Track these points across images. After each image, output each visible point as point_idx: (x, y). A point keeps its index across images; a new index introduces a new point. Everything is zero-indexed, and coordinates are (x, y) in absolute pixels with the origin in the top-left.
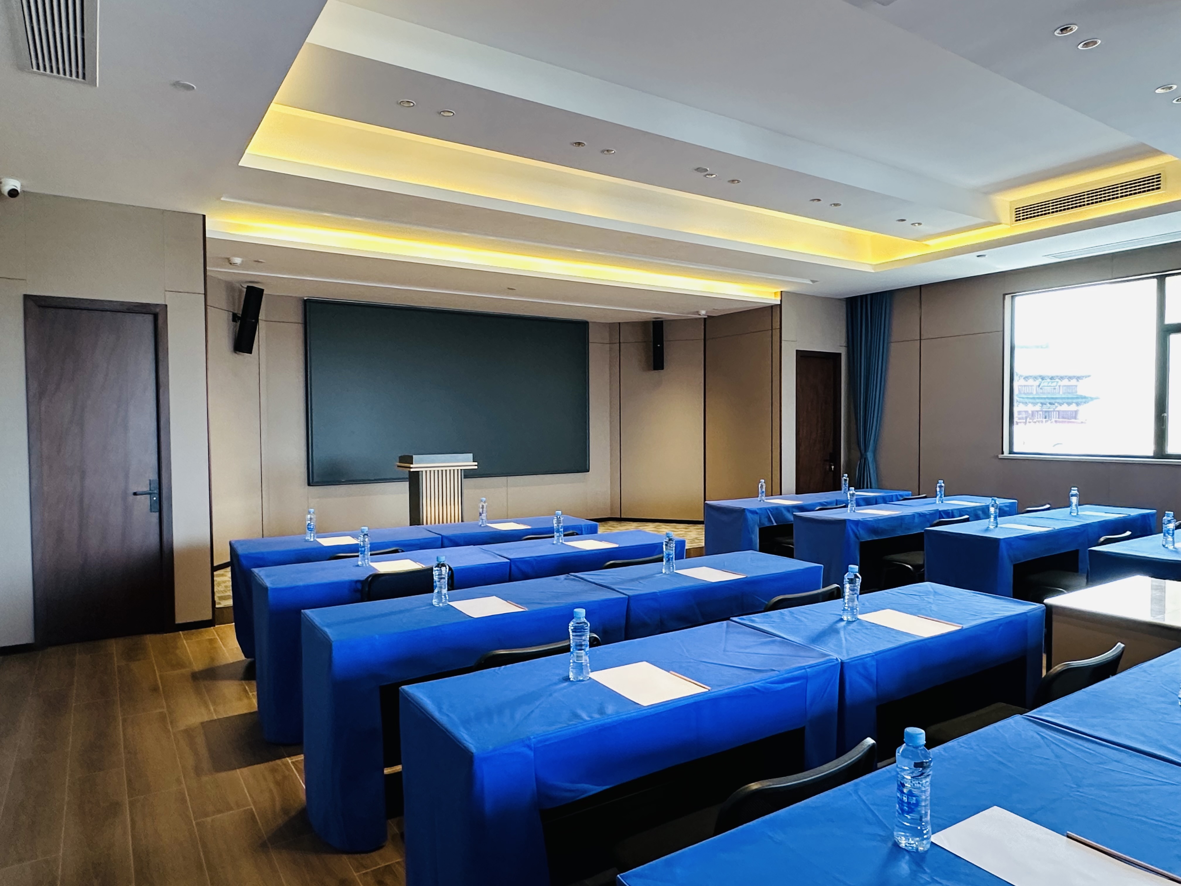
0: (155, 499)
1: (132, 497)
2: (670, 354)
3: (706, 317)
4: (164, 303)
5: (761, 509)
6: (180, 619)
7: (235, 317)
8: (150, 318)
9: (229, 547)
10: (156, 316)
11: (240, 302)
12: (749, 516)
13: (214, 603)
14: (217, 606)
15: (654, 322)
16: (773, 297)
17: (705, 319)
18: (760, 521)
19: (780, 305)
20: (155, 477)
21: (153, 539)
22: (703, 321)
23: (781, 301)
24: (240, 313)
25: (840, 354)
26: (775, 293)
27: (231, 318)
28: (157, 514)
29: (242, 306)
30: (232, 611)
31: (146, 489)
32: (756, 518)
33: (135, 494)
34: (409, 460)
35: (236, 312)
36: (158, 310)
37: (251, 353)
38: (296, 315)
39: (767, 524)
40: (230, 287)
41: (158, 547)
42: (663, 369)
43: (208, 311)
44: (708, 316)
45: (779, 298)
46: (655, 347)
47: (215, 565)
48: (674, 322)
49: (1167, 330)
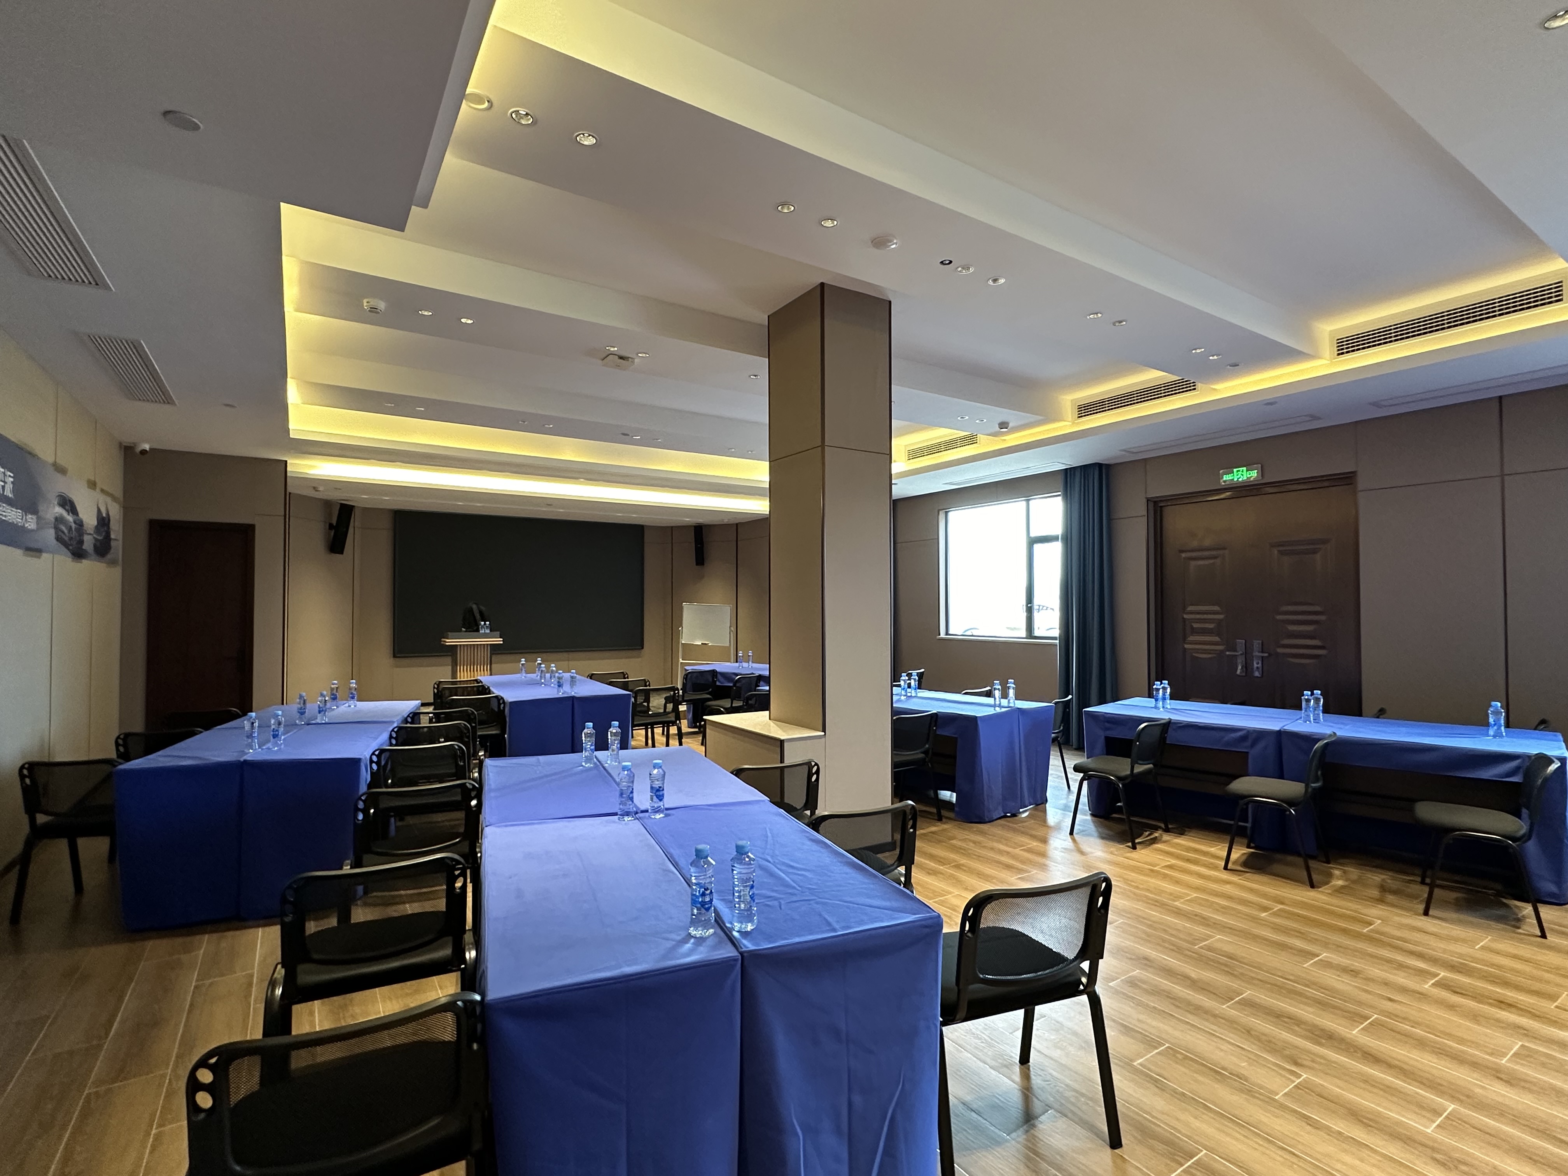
0: (240, 662)
1: (223, 661)
2: (710, 553)
3: (737, 523)
4: (250, 523)
7: (331, 526)
10: (246, 533)
11: (332, 514)
15: (695, 527)
22: (735, 525)
24: (333, 522)
27: (328, 527)
28: (241, 673)
29: (335, 517)
33: (226, 658)
36: (248, 528)
37: (342, 552)
38: (387, 524)
40: (327, 504)
46: (698, 547)
48: (712, 527)
49: (1033, 542)
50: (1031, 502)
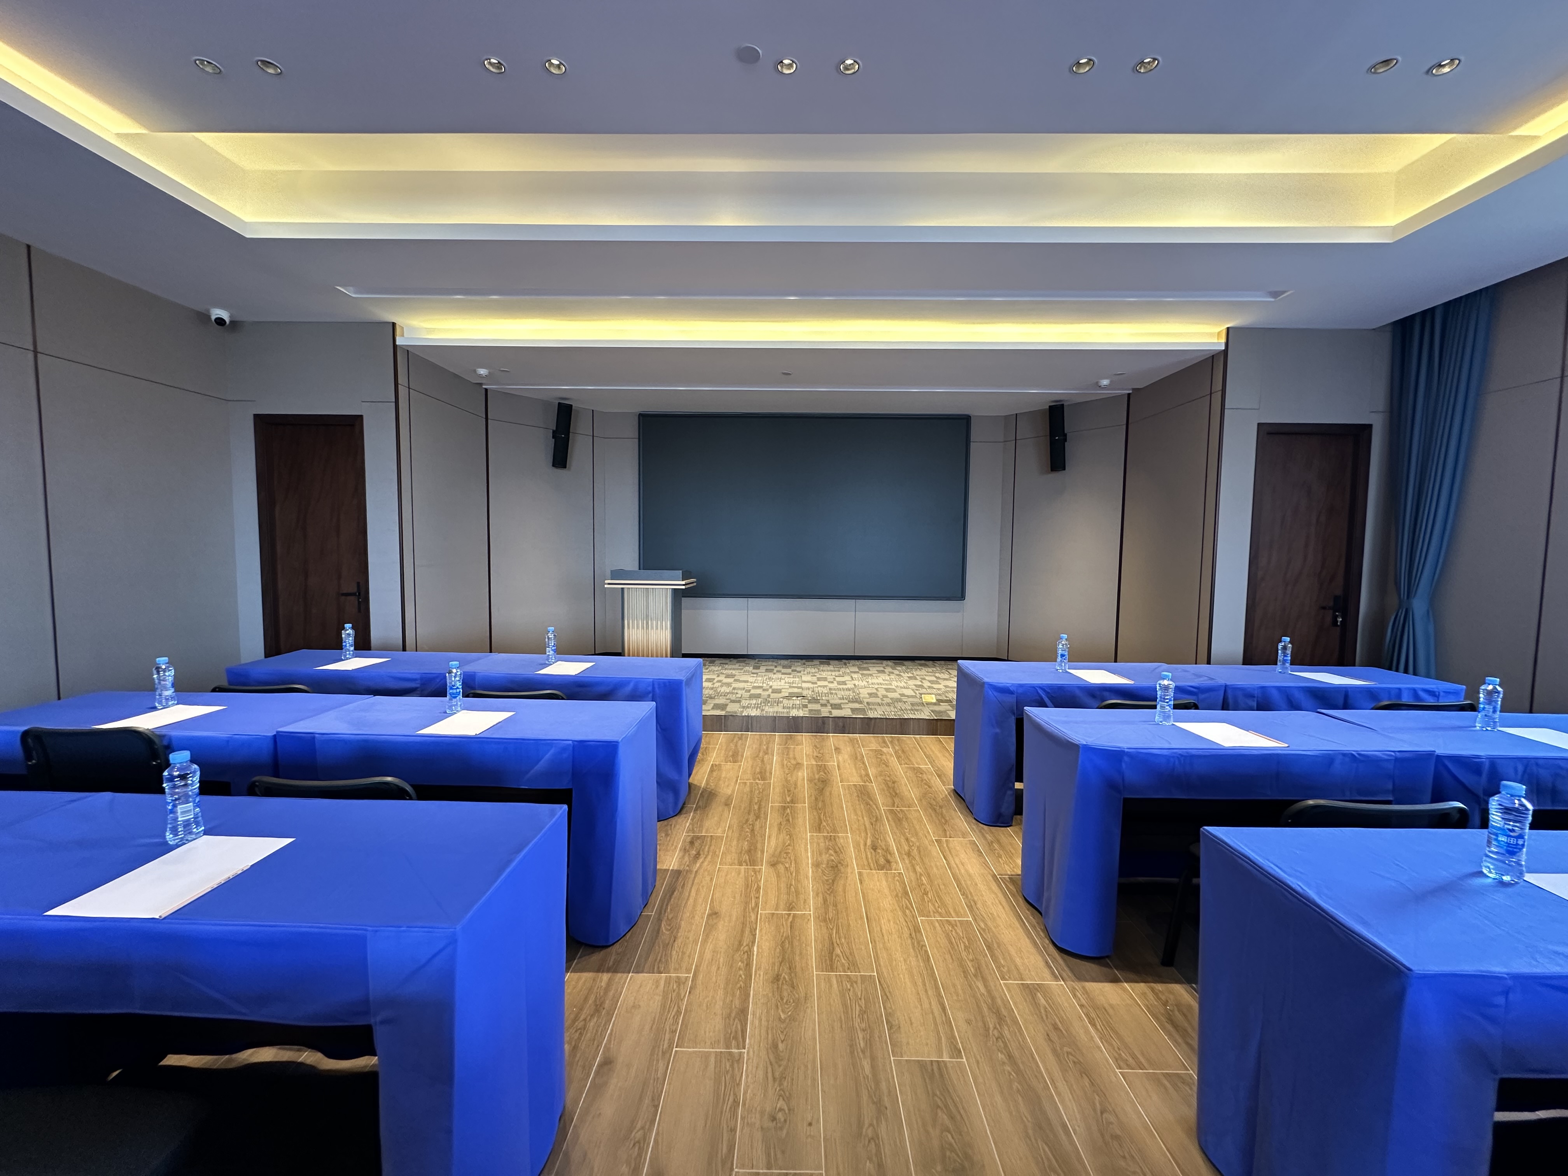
0: (360, 599)
1: (343, 597)
2: (1076, 449)
3: (1131, 392)
7: (554, 434)
15: (1054, 407)
16: (1216, 340)
17: (1129, 395)
19: (1225, 352)
22: (1127, 396)
23: (1227, 344)
25: (1369, 427)
26: (1219, 333)
27: (550, 435)
31: (355, 591)
33: (345, 594)
35: (554, 429)
37: (564, 468)
38: (631, 430)
42: (1064, 468)
44: (1133, 389)
45: (1224, 340)
46: (1052, 440)
48: (1083, 406)
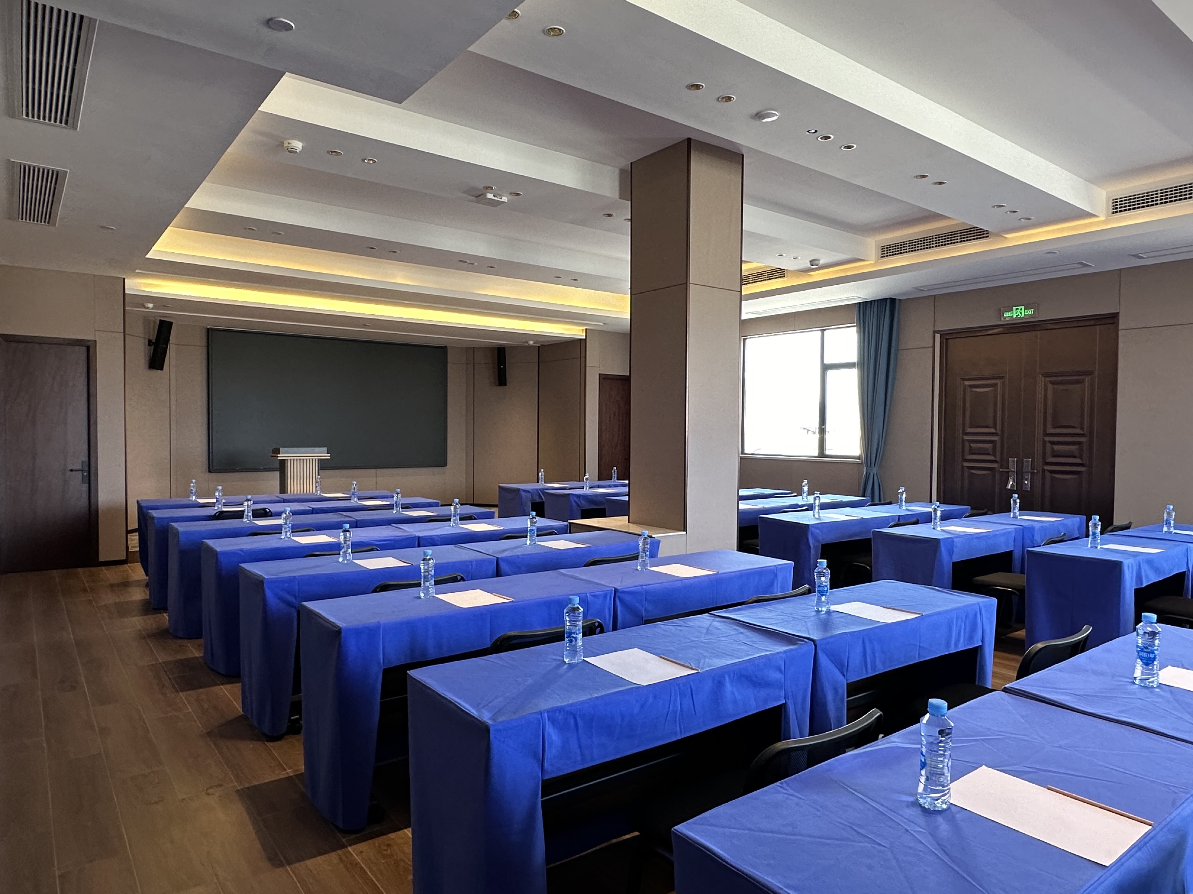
0: (85, 474)
1: (69, 473)
2: (512, 373)
4: (94, 339)
5: (533, 489)
6: (102, 559)
7: (150, 343)
8: (84, 349)
9: (137, 505)
10: (88, 348)
11: (154, 329)
12: (522, 493)
13: (127, 548)
14: (130, 550)
15: (498, 348)
16: (581, 333)
17: (538, 346)
18: (532, 497)
19: (585, 339)
20: (86, 459)
21: (84, 501)
23: (586, 336)
24: (153, 338)
26: (583, 330)
27: (147, 342)
28: (87, 485)
29: (156, 333)
30: (139, 553)
31: (80, 467)
32: (529, 495)
33: (71, 470)
34: (277, 451)
35: (151, 338)
36: (90, 344)
37: (162, 369)
38: (200, 341)
39: (538, 500)
40: (146, 319)
41: (87, 508)
42: (506, 385)
43: (126, 339)
44: (540, 344)
45: (584, 334)
46: (499, 368)
47: (129, 529)
48: (513, 348)
49: (825, 368)
50: (826, 332)
